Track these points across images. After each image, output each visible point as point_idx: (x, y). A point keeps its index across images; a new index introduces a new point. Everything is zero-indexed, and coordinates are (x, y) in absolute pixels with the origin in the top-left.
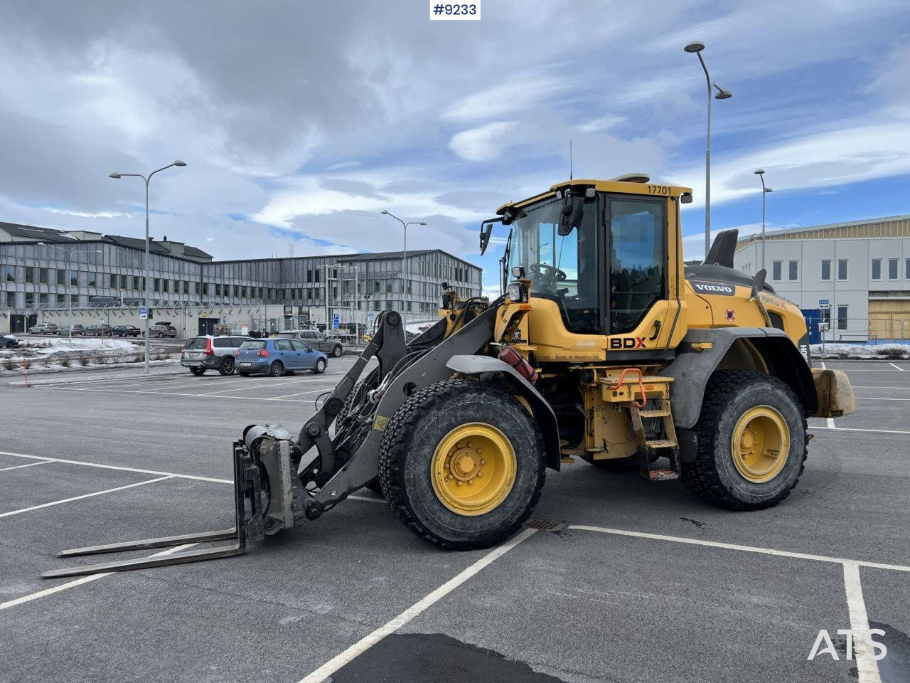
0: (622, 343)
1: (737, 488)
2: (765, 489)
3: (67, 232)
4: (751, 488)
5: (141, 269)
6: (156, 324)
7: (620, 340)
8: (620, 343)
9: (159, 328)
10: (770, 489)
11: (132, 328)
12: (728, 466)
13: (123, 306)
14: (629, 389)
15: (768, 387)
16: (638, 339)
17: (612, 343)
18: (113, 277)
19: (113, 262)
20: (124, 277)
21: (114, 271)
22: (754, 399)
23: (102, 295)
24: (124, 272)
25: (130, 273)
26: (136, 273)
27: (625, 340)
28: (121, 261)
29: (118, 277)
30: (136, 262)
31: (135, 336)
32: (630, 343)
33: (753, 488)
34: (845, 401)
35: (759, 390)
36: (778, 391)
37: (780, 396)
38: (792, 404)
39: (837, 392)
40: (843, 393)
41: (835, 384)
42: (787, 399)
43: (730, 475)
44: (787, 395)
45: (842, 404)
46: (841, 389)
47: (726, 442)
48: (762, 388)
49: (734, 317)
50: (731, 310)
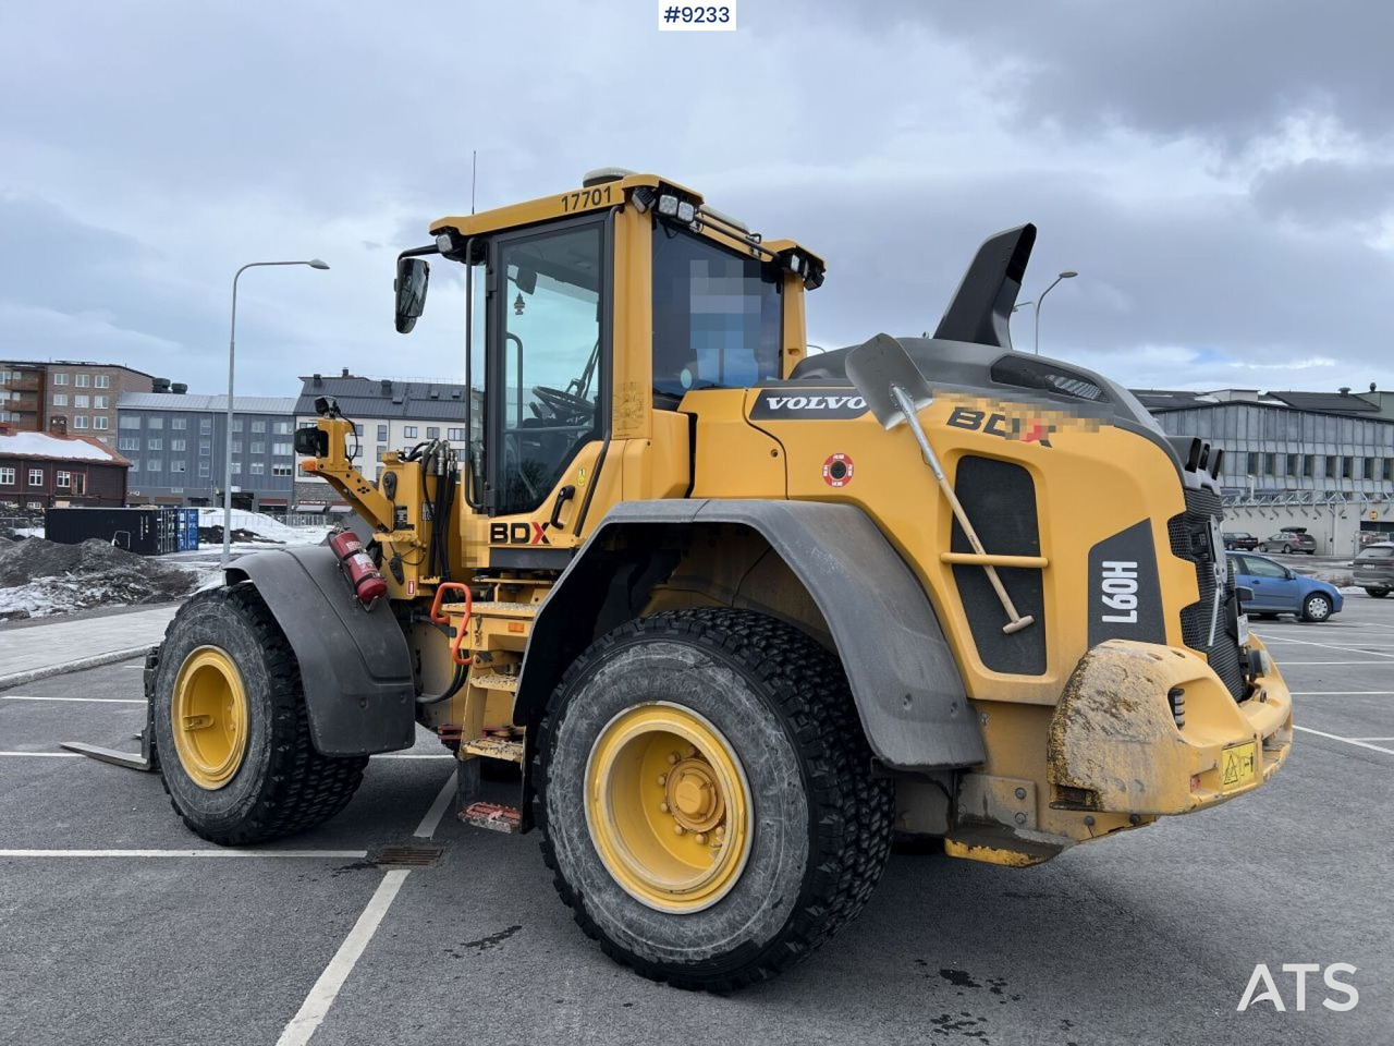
0: (509, 533)
1: (592, 900)
2: (667, 930)
3: (1207, 394)
4: (632, 914)
5: (1302, 441)
6: (1283, 531)
7: (505, 526)
8: (504, 533)
9: (1286, 537)
10: (679, 937)
11: (1246, 536)
12: (574, 835)
13: (1253, 502)
14: (479, 626)
15: (687, 655)
16: (536, 525)
17: (493, 533)
18: (1252, 457)
19: (1252, 433)
20: (1271, 457)
21: (1253, 448)
22: (645, 682)
23: (1233, 485)
24: (1271, 448)
25: (1281, 448)
26: (1292, 449)
27: (514, 526)
28: (1267, 431)
29: (1261, 456)
30: (1292, 432)
31: (1250, 549)
32: (520, 533)
33: (634, 916)
34: (1108, 759)
35: (659, 660)
36: (713, 671)
37: (719, 685)
38: (759, 717)
39: (1069, 722)
40: (1104, 729)
41: (1072, 692)
42: (745, 700)
43: (578, 859)
44: (748, 686)
45: (1090, 769)
46: (1091, 714)
47: (568, 775)
48: (669, 657)
49: (850, 473)
50: (842, 457)
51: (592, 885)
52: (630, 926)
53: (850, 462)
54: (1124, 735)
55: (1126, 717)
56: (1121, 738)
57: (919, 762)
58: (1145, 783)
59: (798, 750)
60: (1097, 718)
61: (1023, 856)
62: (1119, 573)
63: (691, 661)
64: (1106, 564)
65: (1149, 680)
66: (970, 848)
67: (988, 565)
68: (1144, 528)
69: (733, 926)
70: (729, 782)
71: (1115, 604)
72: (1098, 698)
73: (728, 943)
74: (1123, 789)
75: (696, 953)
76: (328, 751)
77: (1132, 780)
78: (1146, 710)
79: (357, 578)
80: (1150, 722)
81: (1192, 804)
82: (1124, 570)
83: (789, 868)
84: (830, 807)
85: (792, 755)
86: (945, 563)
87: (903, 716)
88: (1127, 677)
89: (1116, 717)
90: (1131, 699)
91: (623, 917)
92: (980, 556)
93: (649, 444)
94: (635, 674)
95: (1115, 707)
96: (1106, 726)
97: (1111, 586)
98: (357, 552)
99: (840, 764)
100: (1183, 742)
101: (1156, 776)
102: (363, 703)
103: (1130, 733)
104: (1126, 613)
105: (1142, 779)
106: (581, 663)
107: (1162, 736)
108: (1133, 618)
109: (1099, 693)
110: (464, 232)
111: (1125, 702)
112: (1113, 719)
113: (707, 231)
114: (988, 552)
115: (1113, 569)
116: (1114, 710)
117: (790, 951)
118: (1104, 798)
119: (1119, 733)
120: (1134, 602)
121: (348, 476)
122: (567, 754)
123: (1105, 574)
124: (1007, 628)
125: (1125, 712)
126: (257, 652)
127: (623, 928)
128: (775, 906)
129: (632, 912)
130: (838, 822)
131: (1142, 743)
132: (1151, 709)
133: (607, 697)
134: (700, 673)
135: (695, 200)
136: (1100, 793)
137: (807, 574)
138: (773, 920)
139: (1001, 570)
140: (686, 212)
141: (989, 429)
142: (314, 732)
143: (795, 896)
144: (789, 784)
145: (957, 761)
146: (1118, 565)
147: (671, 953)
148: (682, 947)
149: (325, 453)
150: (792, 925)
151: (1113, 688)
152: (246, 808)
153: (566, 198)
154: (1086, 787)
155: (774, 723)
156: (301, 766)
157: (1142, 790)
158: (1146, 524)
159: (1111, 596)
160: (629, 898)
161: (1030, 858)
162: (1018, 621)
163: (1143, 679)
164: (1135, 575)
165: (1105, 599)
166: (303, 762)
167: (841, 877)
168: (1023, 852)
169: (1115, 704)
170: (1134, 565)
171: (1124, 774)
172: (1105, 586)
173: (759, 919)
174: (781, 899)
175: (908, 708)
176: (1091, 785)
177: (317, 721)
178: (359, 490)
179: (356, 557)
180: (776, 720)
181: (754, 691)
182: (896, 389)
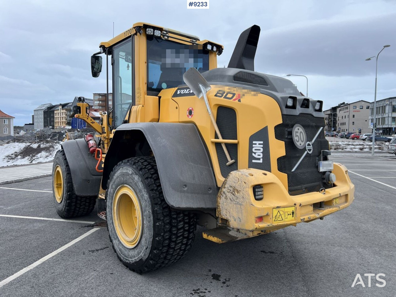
2: (126, 253)
15: (130, 171)
22: (122, 179)
34: (231, 210)
35: (125, 172)
36: (135, 176)
37: (135, 180)
38: (143, 190)
39: (221, 196)
40: (230, 199)
41: (223, 186)
42: (140, 185)
43: (111, 230)
44: (141, 181)
45: (226, 212)
46: (227, 194)
47: (110, 205)
48: (126, 171)
49: (193, 114)
50: (191, 108)
51: (114, 237)
52: (120, 250)
53: (193, 110)
54: (236, 202)
55: (237, 195)
56: (235, 203)
57: (188, 207)
58: (241, 219)
59: (151, 201)
60: (229, 195)
61: (220, 240)
62: (257, 145)
63: (130, 173)
64: (254, 142)
65: (245, 183)
66: (208, 236)
67: (222, 143)
68: (265, 130)
69: (138, 254)
70: (138, 210)
71: (256, 156)
72: (230, 188)
73: (137, 259)
74: (235, 220)
75: (131, 260)
76: (78, 194)
77: (237, 217)
78: (243, 193)
79: (90, 147)
80: (243, 197)
81: (255, 227)
82: (259, 144)
83: (149, 237)
84: (159, 220)
85: (150, 203)
86: (212, 142)
87: (182, 192)
88: (239, 181)
89: (234, 195)
90: (239, 189)
91: (119, 247)
92: (221, 140)
93: (143, 106)
94: (120, 176)
95: (234, 192)
96: (231, 198)
97: (255, 150)
98: (91, 140)
99: (164, 206)
100: (253, 205)
101: (244, 217)
102: (89, 182)
103: (237, 201)
104: (259, 159)
105: (240, 217)
106: (112, 173)
107: (247, 202)
108: (261, 161)
109: (231, 187)
110: (106, 46)
111: (237, 190)
112: (233, 196)
113: (170, 39)
114: (223, 138)
115: (256, 144)
116: (234, 193)
117: (150, 263)
118: (230, 223)
119: (234, 201)
120: (262, 155)
121: (87, 119)
122: (109, 199)
123: (254, 146)
124: (228, 164)
125: (236, 193)
126: (64, 167)
127: (119, 251)
128: (146, 249)
129: (121, 246)
130: (161, 225)
131: (240, 205)
132: (244, 193)
133: (116, 183)
134: (132, 176)
135: (161, 29)
136: (229, 221)
137: (153, 146)
138: (146, 253)
139: (226, 144)
140: (158, 33)
141: (225, 97)
142: (75, 189)
143: (151, 246)
144: (149, 212)
145: (207, 207)
146: (257, 142)
147: (127, 260)
148: (129, 258)
149: (80, 113)
150: (150, 255)
151: (234, 185)
152: (64, 208)
153: (125, 33)
154: (225, 219)
155: (146, 193)
156: (74, 198)
157: (240, 221)
158: (266, 128)
159: (255, 153)
160: (120, 242)
161: (222, 241)
162: (231, 161)
163: (243, 183)
164: (262, 146)
165: (253, 154)
166: (75, 197)
167: (164, 242)
168: (220, 239)
169: (234, 191)
170: (262, 142)
171: (235, 215)
172: (254, 151)
173: (143, 252)
174: (147, 247)
175: (186, 189)
176: (227, 218)
177: (75, 186)
178: (91, 123)
179: (90, 141)
180: (147, 192)
181: (143, 183)
182: (200, 85)
